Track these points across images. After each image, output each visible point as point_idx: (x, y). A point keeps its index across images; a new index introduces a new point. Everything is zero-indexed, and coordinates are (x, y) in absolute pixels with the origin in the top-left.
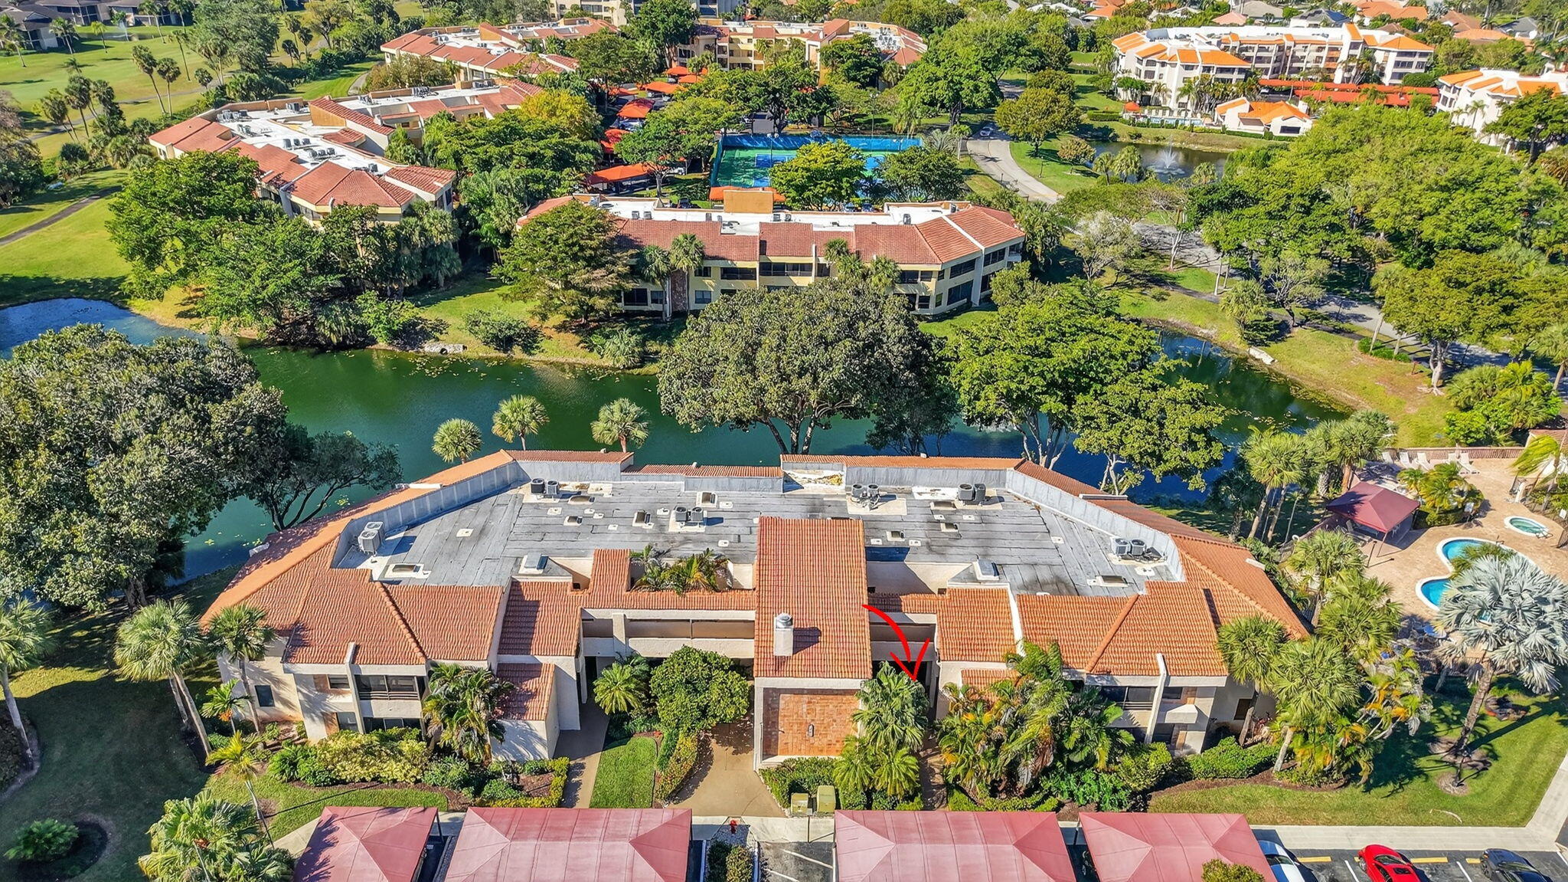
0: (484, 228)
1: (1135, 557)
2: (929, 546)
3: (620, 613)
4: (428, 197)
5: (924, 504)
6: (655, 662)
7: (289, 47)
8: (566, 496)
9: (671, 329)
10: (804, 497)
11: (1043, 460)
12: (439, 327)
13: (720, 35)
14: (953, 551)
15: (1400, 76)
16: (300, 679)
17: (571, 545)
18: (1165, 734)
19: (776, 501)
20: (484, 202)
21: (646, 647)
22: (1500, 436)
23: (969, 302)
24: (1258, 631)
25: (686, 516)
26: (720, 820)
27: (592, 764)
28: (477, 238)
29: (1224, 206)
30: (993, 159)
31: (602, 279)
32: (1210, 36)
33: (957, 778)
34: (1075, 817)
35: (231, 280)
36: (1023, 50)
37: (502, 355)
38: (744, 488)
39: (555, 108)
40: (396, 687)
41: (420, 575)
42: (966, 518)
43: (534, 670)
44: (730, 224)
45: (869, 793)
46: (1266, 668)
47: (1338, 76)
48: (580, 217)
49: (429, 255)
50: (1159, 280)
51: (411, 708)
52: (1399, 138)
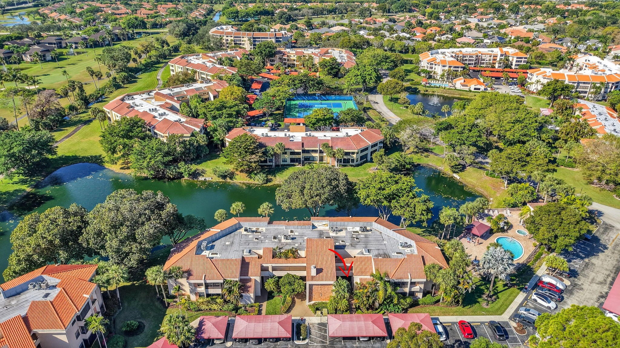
0: (215, 139)
1: (405, 247)
2: (351, 244)
3: (271, 265)
4: (198, 130)
5: (350, 232)
6: (280, 277)
7: (135, 60)
8: (253, 232)
9: (275, 170)
10: (318, 231)
11: (385, 216)
12: (203, 172)
13: (284, 54)
14: (357, 246)
15: (518, 65)
16: (190, 284)
17: (256, 246)
18: (412, 294)
19: (310, 232)
20: (215, 130)
21: (277, 274)
22: (519, 205)
23: (367, 160)
24: (434, 267)
25: (286, 237)
26: (298, 318)
27: (265, 304)
28: (213, 141)
29: (446, 129)
30: (377, 103)
31: (255, 158)
32: (453, 52)
33: (359, 306)
34: (387, 315)
35: (140, 159)
36: (388, 61)
37: (223, 180)
38: (301, 229)
39: (233, 92)
40: (215, 285)
41: (218, 256)
42: (362, 236)
43: (250, 280)
44: (292, 137)
45: (336, 310)
46: (435, 276)
47: (497, 66)
48: (247, 139)
49: (199, 148)
50: (427, 150)
51: (219, 291)
52: (501, 105)
